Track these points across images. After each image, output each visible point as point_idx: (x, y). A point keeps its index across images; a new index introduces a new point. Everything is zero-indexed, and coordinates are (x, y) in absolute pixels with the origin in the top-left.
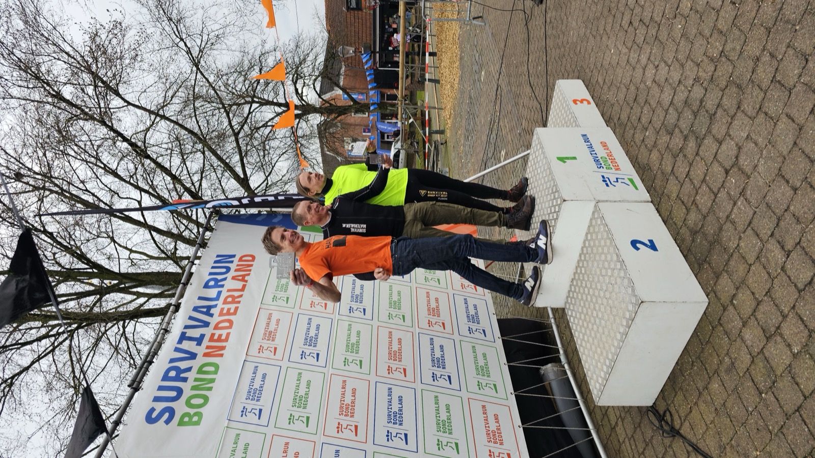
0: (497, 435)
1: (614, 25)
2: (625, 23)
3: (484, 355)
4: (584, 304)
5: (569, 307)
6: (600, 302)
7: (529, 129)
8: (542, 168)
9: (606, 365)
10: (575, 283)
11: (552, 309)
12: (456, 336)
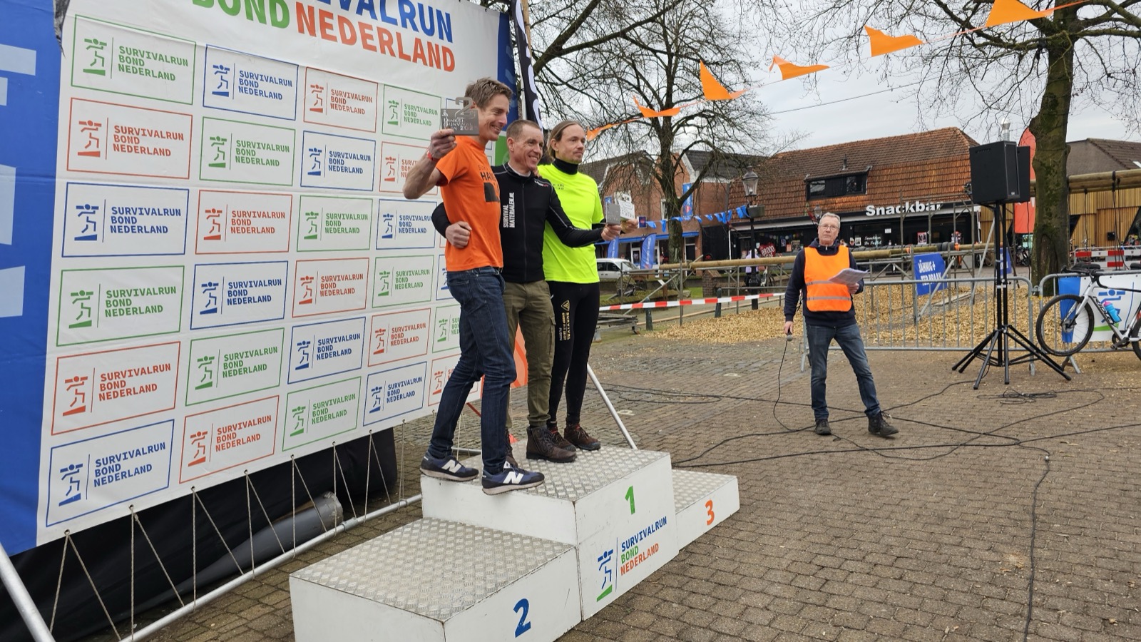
0: (230, 441)
1: (818, 546)
2: (821, 560)
3: (343, 413)
4: (432, 545)
5: (425, 524)
6: (437, 565)
7: (664, 445)
8: (617, 468)
9: (348, 583)
10: (459, 528)
11: (420, 501)
12: (365, 371)
